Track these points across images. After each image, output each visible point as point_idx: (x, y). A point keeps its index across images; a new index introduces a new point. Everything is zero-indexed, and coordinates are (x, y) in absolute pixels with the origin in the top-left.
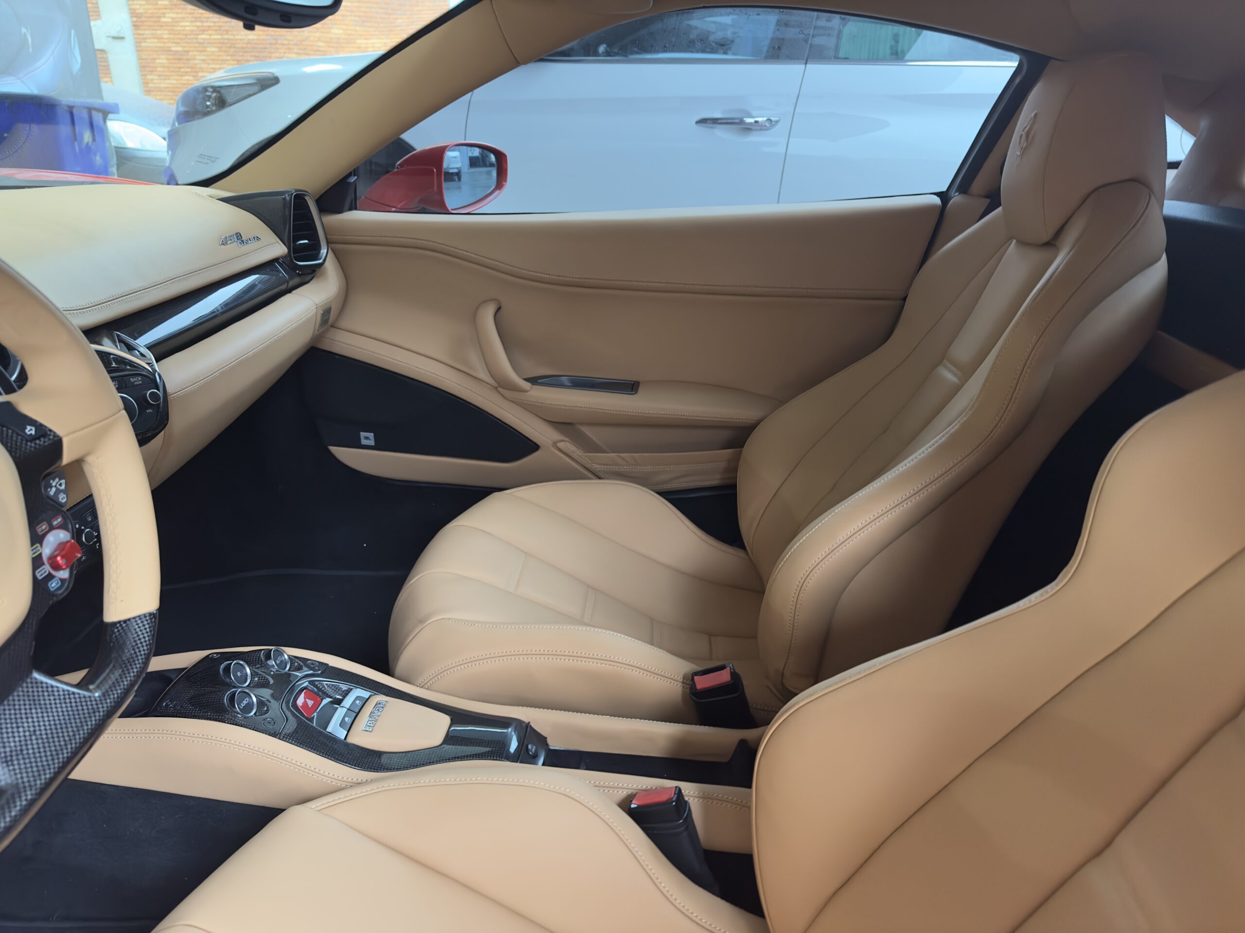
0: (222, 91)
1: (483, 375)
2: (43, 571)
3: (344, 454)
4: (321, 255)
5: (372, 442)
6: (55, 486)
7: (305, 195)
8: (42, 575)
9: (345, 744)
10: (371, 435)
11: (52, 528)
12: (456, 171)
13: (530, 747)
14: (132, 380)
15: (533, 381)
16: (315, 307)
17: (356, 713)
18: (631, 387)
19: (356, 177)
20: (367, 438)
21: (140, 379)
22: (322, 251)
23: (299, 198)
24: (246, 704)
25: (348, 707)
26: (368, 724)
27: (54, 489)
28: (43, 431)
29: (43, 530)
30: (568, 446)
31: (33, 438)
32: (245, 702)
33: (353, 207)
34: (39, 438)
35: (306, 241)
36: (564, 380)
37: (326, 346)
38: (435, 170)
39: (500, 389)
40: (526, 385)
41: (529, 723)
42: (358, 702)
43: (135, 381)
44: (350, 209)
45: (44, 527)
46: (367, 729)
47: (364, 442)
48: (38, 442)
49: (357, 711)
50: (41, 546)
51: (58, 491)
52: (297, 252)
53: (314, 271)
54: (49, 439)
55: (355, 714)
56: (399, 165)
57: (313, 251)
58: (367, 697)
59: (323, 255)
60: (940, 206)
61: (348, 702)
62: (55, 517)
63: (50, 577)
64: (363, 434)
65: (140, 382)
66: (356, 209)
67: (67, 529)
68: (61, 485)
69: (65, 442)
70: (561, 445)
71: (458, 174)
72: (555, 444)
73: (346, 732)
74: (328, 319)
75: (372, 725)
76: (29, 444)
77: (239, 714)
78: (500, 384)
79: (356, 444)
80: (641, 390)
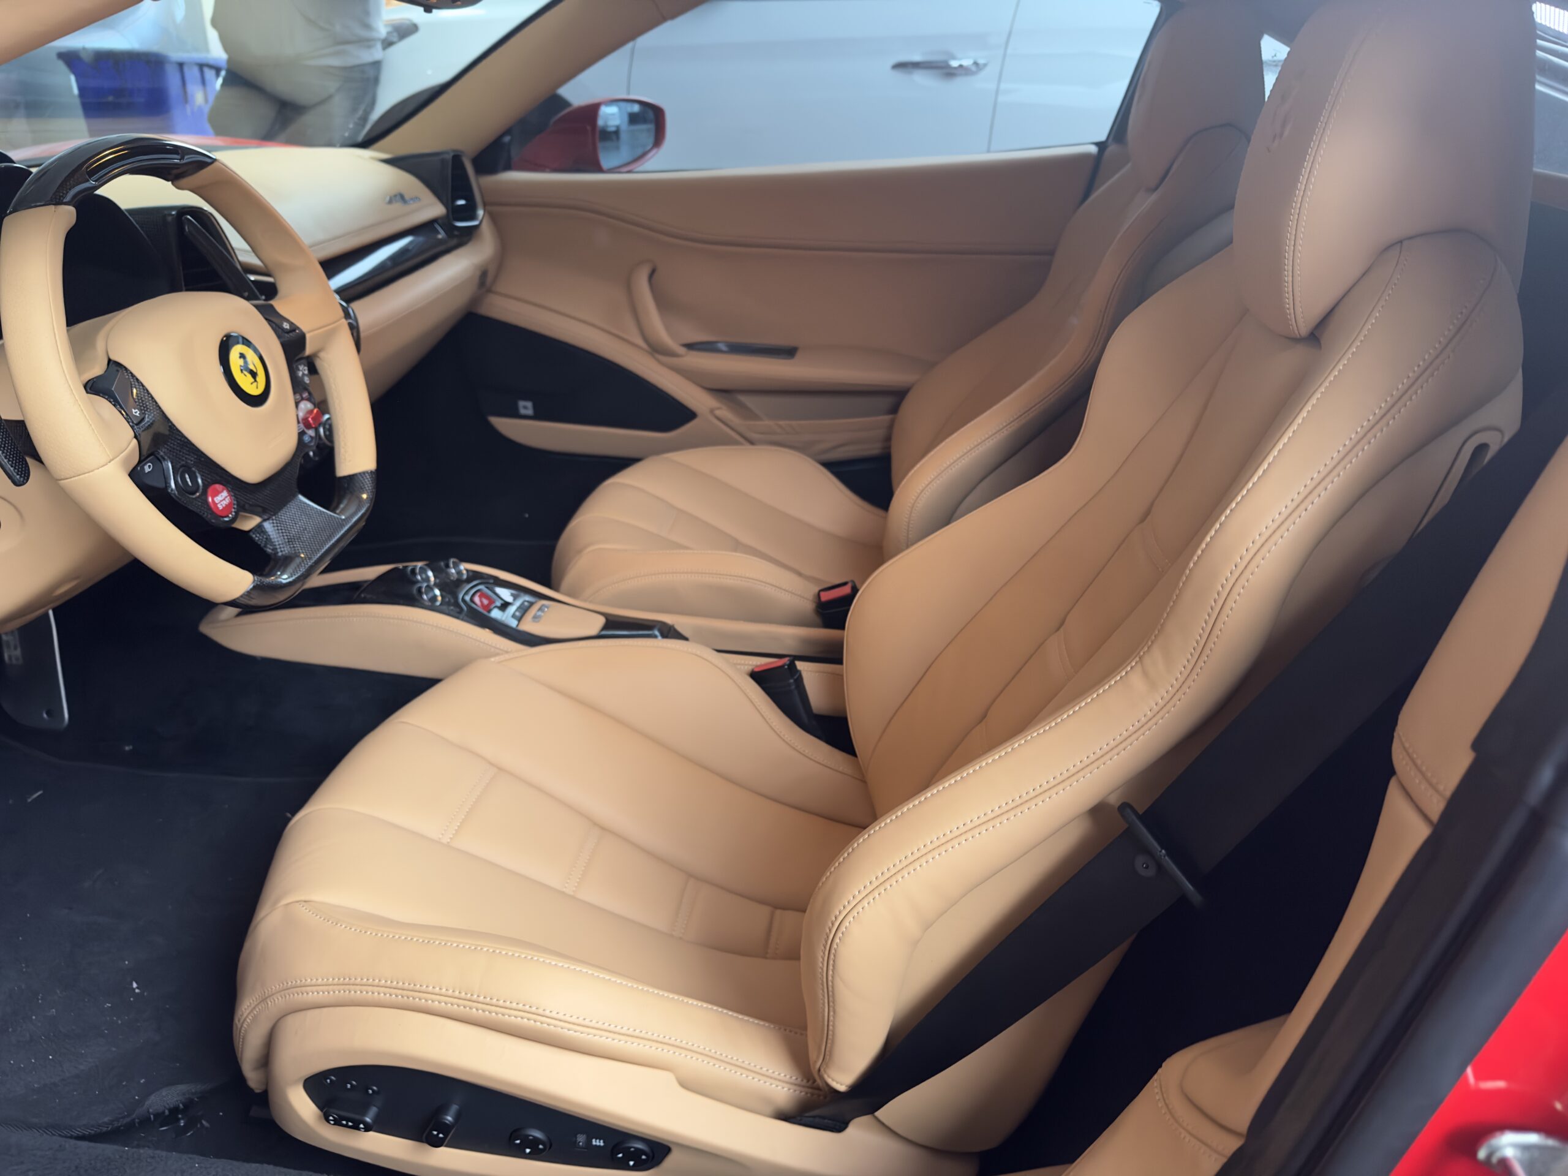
1: (640, 342)
3: (504, 425)
4: (477, 216)
5: (530, 412)
6: (302, 371)
7: (461, 155)
8: (301, 428)
9: (517, 630)
10: (529, 404)
11: (304, 398)
12: (613, 129)
15: (690, 346)
16: (473, 269)
18: (789, 352)
19: (510, 137)
20: (525, 408)
22: (478, 213)
23: (457, 159)
24: (432, 596)
25: (516, 606)
26: (535, 619)
27: (302, 373)
28: (295, 327)
29: (299, 398)
30: (725, 413)
31: (289, 331)
32: (430, 595)
33: (508, 167)
34: (292, 332)
35: (464, 202)
36: (722, 347)
37: (482, 310)
38: (589, 128)
39: (657, 355)
40: (682, 350)
41: (673, 625)
42: (525, 604)
44: (505, 170)
45: (300, 396)
46: (534, 622)
47: (523, 411)
49: (523, 609)
50: (298, 410)
51: (305, 375)
52: (454, 213)
53: (472, 232)
54: (298, 334)
55: (523, 612)
56: (552, 124)
57: (468, 212)
58: (532, 602)
59: (479, 216)
60: (1095, 155)
61: (517, 603)
62: (305, 391)
63: (306, 432)
64: (521, 403)
66: (510, 169)
67: (311, 403)
68: (305, 370)
69: (308, 336)
70: (718, 413)
71: (617, 133)
72: (712, 411)
73: (517, 622)
74: (484, 282)
75: (538, 619)
76: (286, 332)
77: (426, 602)
78: (656, 350)
79: (515, 414)
80: (798, 355)
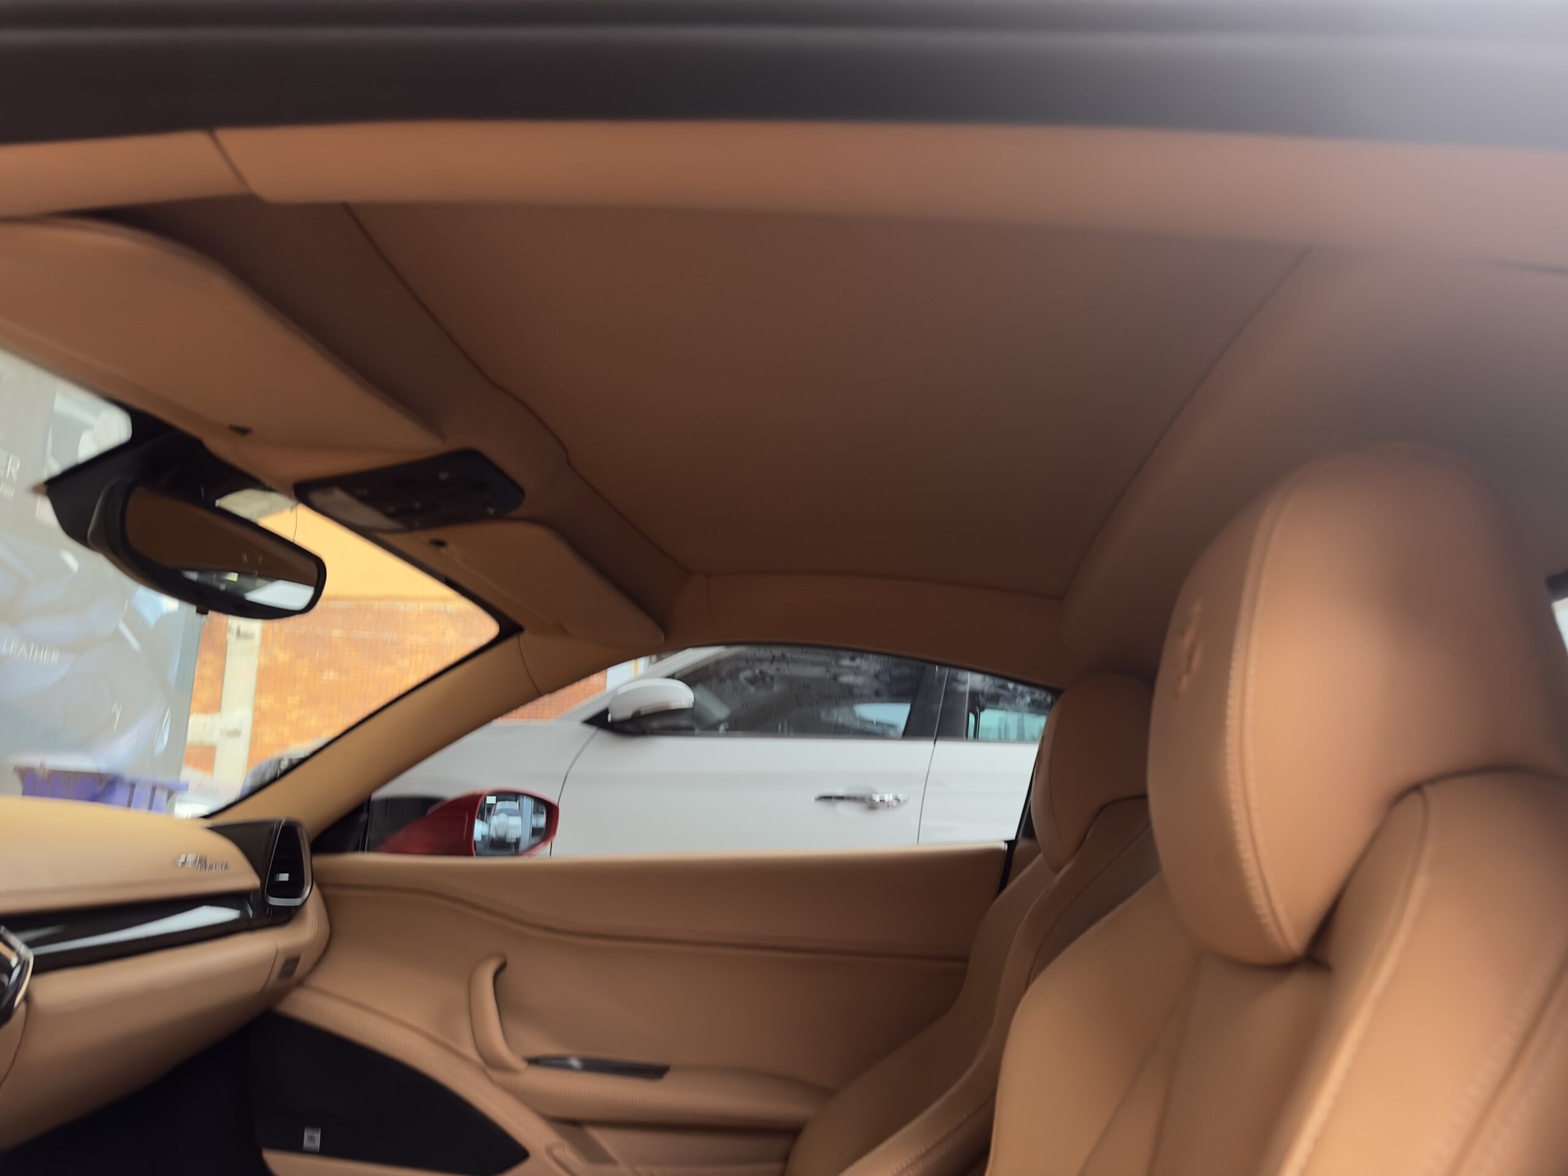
1: (471, 1053)
4: (301, 896)
5: (316, 1145)
7: (295, 825)
10: (317, 1135)
15: (534, 1061)
16: (275, 952)
18: (655, 1072)
19: (366, 817)
20: (312, 1139)
22: (304, 889)
23: (289, 831)
30: (568, 1154)
33: (361, 847)
35: (288, 877)
36: (575, 1063)
37: (286, 1007)
39: (489, 1072)
40: (521, 1065)
47: (307, 1145)
52: (273, 888)
53: (290, 913)
57: (294, 889)
59: (305, 893)
60: (1004, 851)
64: (308, 1133)
66: (363, 849)
70: (558, 1152)
72: (549, 1151)
78: (491, 1064)
79: (296, 1148)
80: (668, 1077)
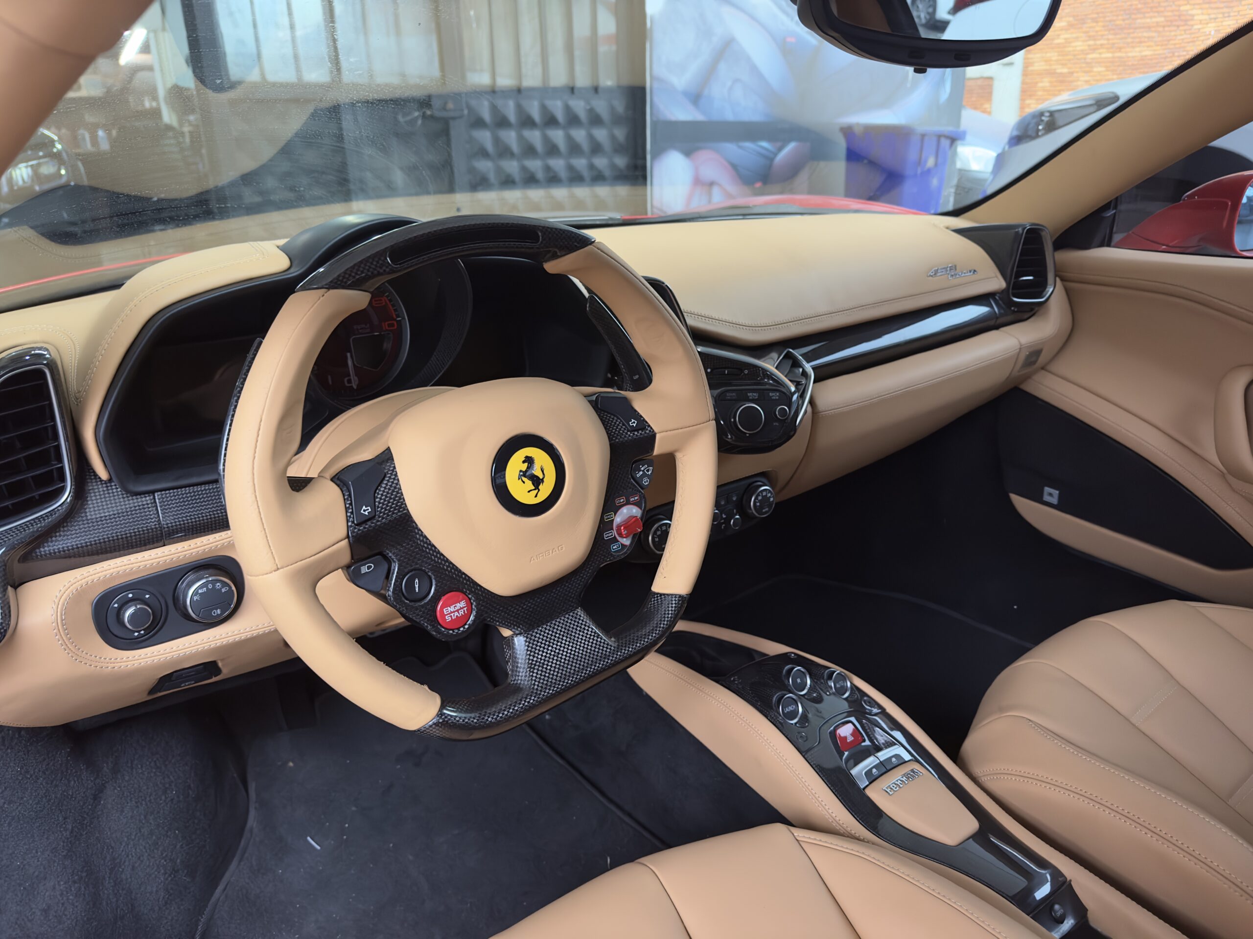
0: (1056, 115)
1: (1213, 458)
2: (610, 534)
3: (1023, 505)
4: (1045, 293)
5: (1054, 501)
6: (643, 471)
7: (1039, 229)
8: (608, 537)
9: (861, 792)
10: (1056, 493)
11: (628, 503)
13: (1057, 907)
14: (771, 394)
16: (1019, 347)
17: (886, 768)
19: (1114, 211)
20: (1051, 495)
21: (778, 394)
22: (1047, 289)
23: (1033, 235)
24: (791, 711)
25: (881, 760)
26: (891, 786)
27: (641, 473)
28: (643, 424)
29: (620, 503)
31: (633, 430)
32: (791, 708)
33: (1107, 242)
34: (637, 431)
35: (1031, 278)
37: (1031, 387)
38: (1230, 204)
41: (1070, 881)
42: (894, 759)
43: (773, 396)
44: (1102, 245)
45: (622, 500)
46: (888, 790)
47: (1046, 498)
48: (636, 433)
49: (888, 768)
50: (615, 515)
51: (644, 475)
52: (1016, 287)
53: (1032, 310)
54: (645, 433)
55: (885, 770)
56: (1187, 196)
57: (1038, 287)
58: (907, 760)
59: (1048, 291)
61: (883, 755)
62: (633, 495)
63: (615, 540)
64: (1047, 490)
65: (777, 398)
66: (1108, 246)
67: (640, 507)
68: (648, 471)
69: (658, 436)
73: (868, 783)
74: (1034, 362)
75: (895, 790)
76: (629, 433)
77: (780, 715)
78: (1233, 472)
79: (1037, 497)
